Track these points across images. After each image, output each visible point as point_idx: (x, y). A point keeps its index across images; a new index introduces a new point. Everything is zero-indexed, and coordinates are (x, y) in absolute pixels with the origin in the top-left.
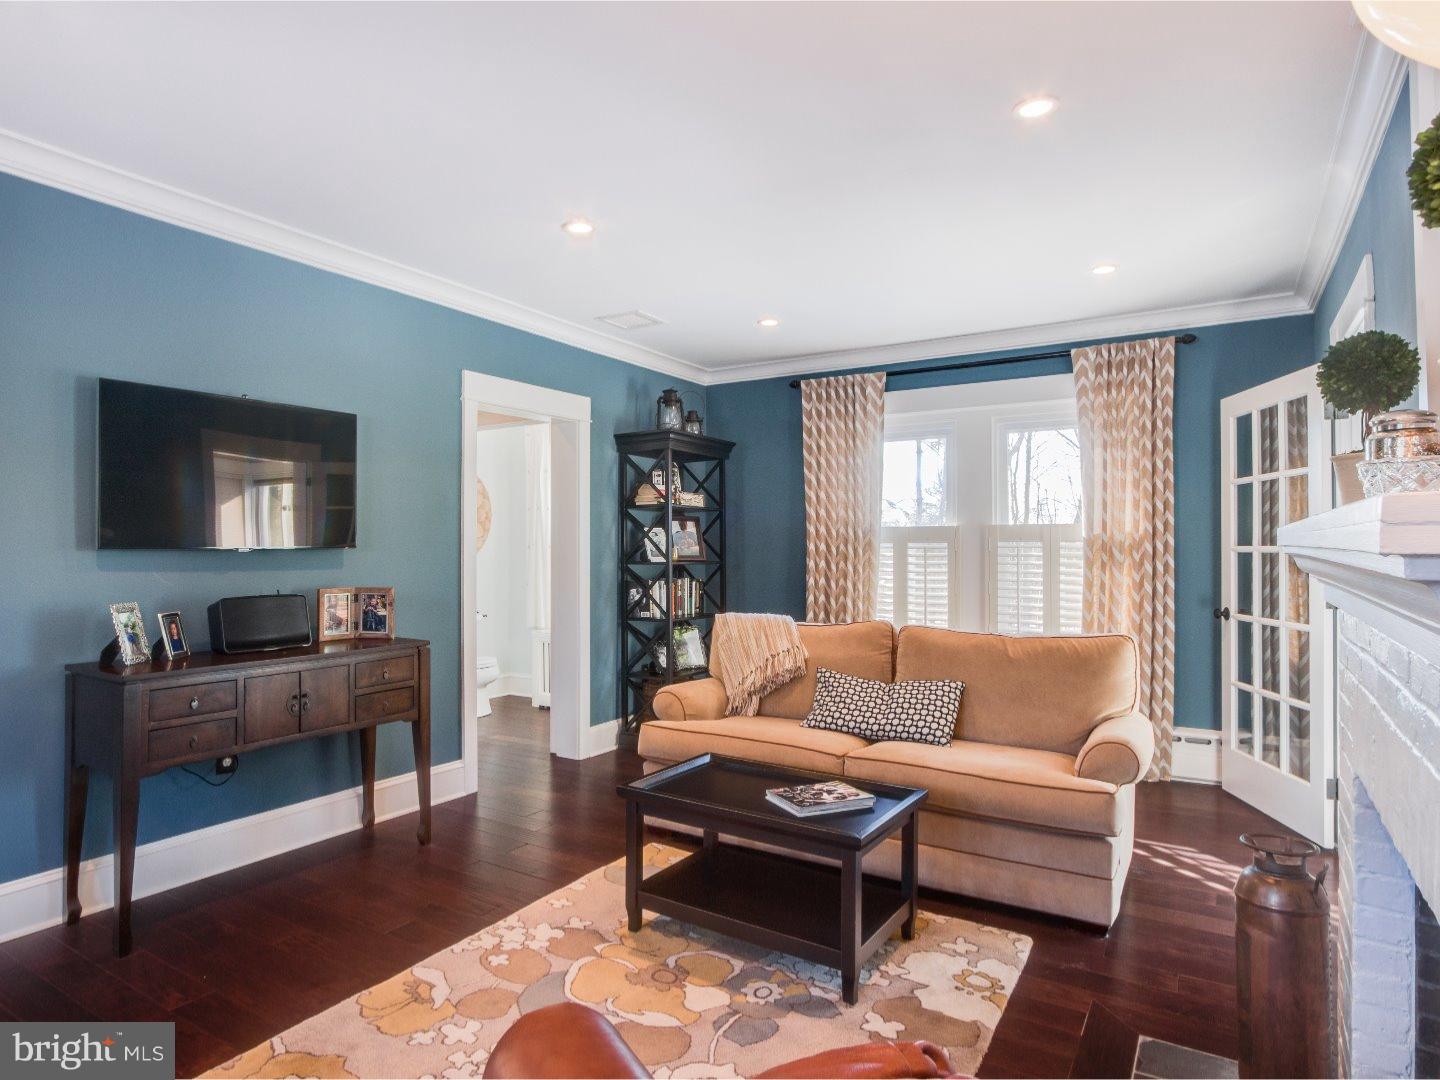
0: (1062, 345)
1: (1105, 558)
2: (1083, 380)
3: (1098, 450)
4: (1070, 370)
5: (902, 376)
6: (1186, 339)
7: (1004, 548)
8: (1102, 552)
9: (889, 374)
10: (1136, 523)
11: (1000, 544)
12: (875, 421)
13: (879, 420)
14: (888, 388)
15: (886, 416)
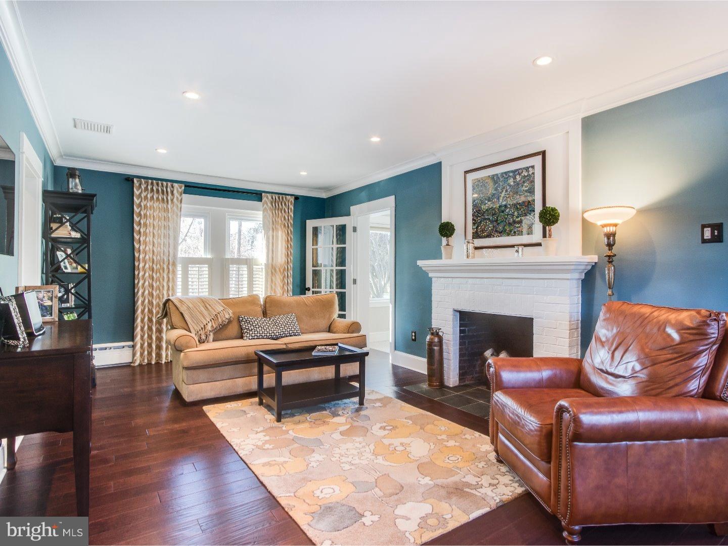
0: (260, 191)
1: (273, 271)
2: (265, 205)
3: (271, 232)
4: (261, 201)
5: (192, 188)
6: (297, 198)
7: (233, 268)
8: (272, 269)
9: (185, 186)
10: (282, 258)
11: (230, 266)
12: (178, 206)
13: (179, 206)
14: (185, 192)
15: (183, 205)
